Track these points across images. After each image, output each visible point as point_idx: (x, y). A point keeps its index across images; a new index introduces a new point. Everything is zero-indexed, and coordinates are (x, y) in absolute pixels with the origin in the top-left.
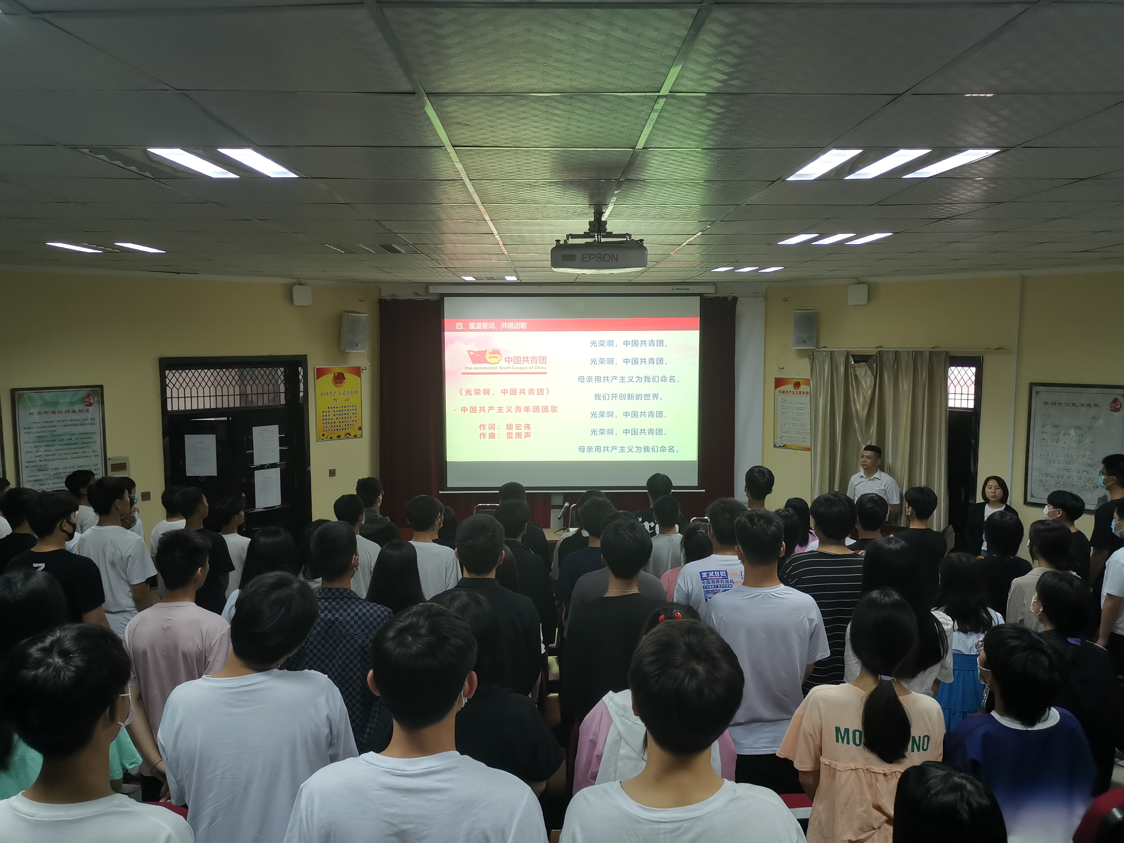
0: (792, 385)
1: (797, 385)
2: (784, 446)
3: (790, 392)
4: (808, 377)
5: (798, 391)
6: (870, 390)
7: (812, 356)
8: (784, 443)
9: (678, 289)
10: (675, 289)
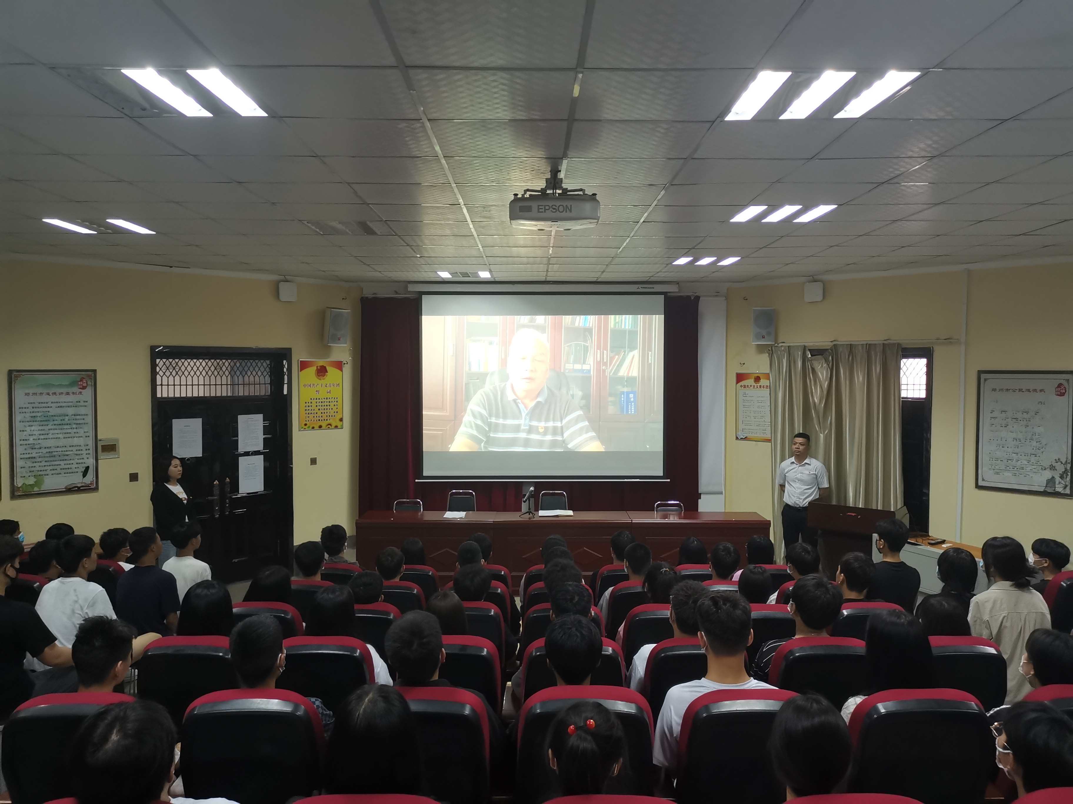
2: (746, 439)
3: (751, 386)
4: (767, 371)
6: (827, 383)
7: (770, 350)
8: (746, 435)
9: (643, 288)
10: (640, 288)
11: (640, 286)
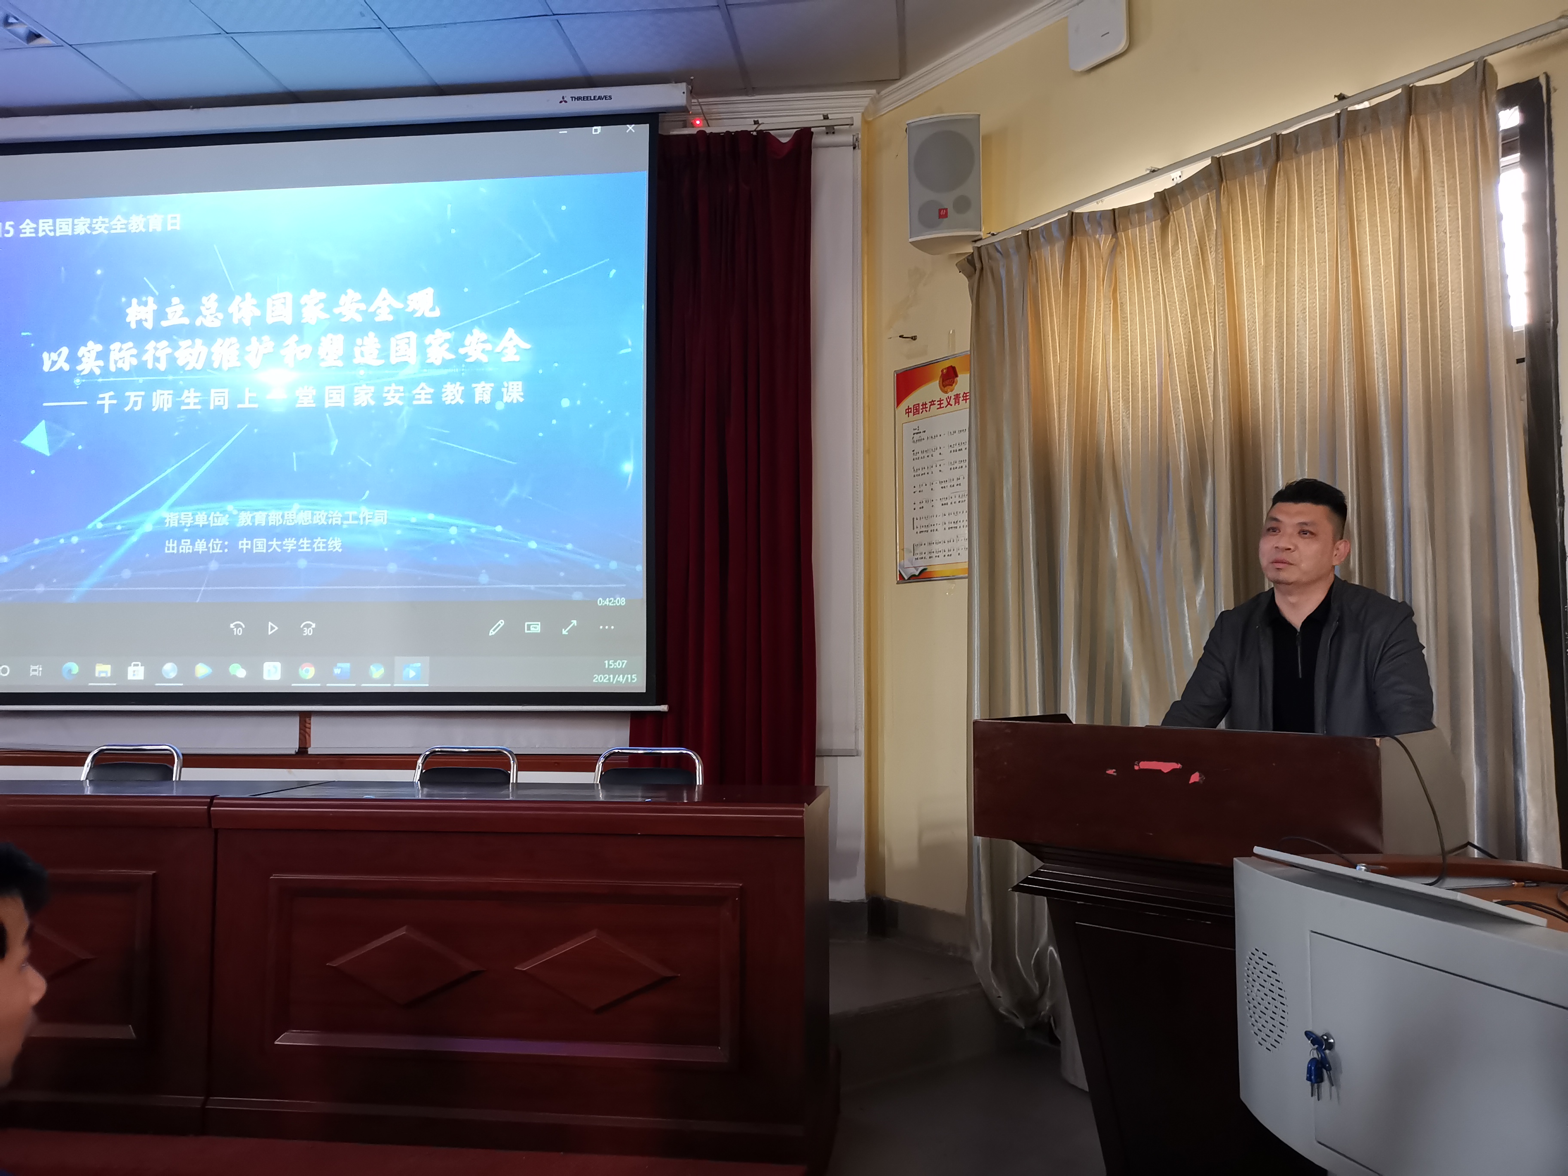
0: (938, 381)
1: (949, 376)
2: (923, 576)
3: (932, 403)
5: (952, 394)
8: (922, 564)
9: (579, 98)
10: (568, 99)
11: (569, 93)
